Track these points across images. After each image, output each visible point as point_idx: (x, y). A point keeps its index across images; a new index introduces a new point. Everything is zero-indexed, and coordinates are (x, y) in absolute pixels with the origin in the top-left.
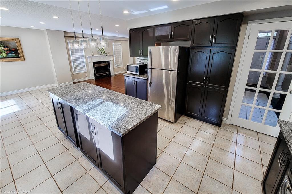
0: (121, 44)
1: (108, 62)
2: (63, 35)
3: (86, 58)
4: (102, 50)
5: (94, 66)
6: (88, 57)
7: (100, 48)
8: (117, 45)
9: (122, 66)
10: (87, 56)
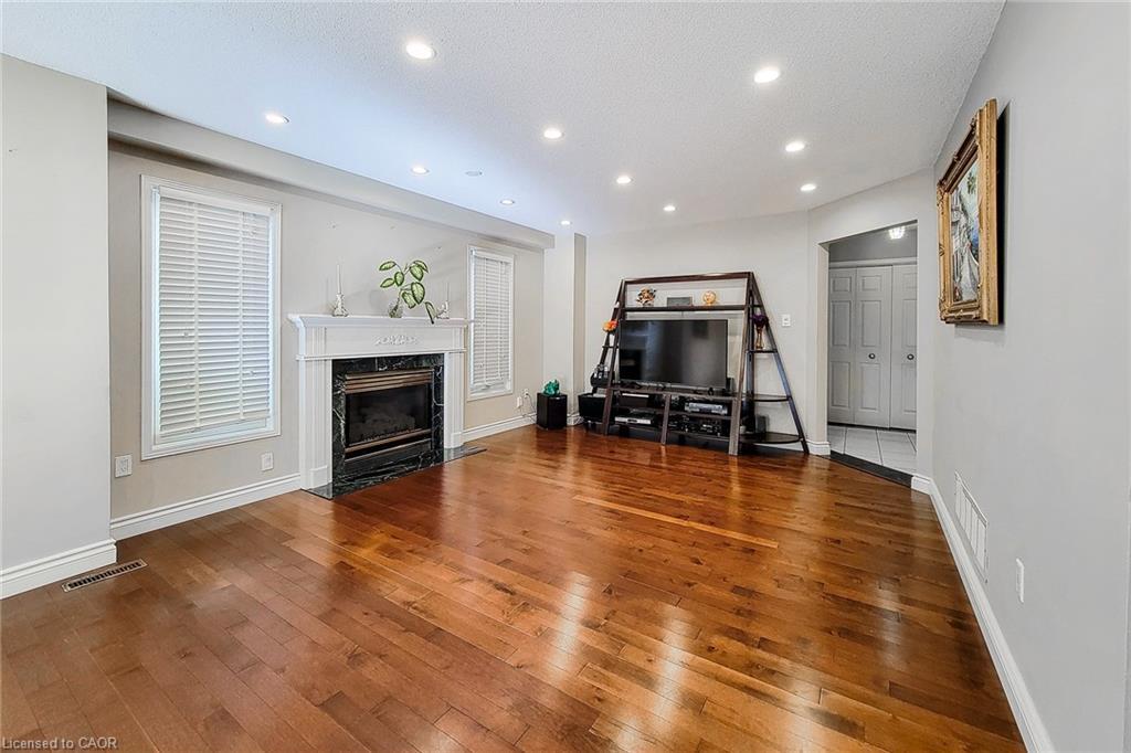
0: (510, 260)
1: (435, 360)
2: (98, 125)
3: (287, 330)
4: (409, 279)
5: (334, 390)
6: (301, 325)
7: (396, 269)
8: (490, 264)
9: (509, 386)
10: (295, 318)
